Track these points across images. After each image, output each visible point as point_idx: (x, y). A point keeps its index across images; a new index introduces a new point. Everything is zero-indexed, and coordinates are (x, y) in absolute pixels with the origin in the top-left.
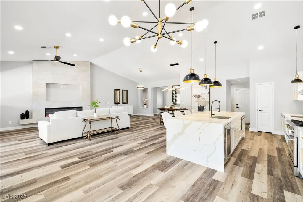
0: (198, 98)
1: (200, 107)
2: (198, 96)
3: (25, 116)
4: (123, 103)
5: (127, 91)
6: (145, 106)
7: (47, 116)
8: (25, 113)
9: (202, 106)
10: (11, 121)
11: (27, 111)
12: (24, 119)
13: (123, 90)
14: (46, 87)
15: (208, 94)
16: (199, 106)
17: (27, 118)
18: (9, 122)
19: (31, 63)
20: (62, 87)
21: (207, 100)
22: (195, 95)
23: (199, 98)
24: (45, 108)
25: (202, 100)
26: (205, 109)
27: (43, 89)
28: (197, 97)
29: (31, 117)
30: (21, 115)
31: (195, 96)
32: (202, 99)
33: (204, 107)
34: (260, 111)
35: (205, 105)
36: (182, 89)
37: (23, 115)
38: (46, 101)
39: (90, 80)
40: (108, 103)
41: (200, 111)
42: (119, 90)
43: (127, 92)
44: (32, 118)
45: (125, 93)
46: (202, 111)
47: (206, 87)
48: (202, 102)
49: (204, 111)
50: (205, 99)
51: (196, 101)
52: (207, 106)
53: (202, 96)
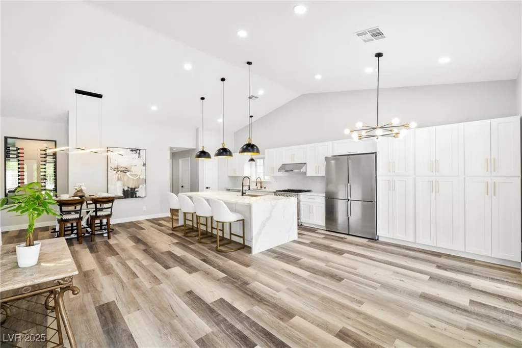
0: (122, 173)
1: (127, 191)
2: (124, 169)
9: (131, 189)
15: (143, 167)
16: (126, 189)
21: (141, 177)
22: (116, 166)
23: (126, 173)
25: (132, 177)
26: (137, 192)
28: (121, 171)
31: (116, 169)
32: (131, 175)
33: (136, 190)
34: (207, 188)
35: (137, 186)
41: (128, 198)
46: (132, 197)
47: (139, 154)
48: (132, 182)
49: (136, 197)
50: (137, 175)
51: (119, 179)
52: (141, 186)
53: (132, 170)
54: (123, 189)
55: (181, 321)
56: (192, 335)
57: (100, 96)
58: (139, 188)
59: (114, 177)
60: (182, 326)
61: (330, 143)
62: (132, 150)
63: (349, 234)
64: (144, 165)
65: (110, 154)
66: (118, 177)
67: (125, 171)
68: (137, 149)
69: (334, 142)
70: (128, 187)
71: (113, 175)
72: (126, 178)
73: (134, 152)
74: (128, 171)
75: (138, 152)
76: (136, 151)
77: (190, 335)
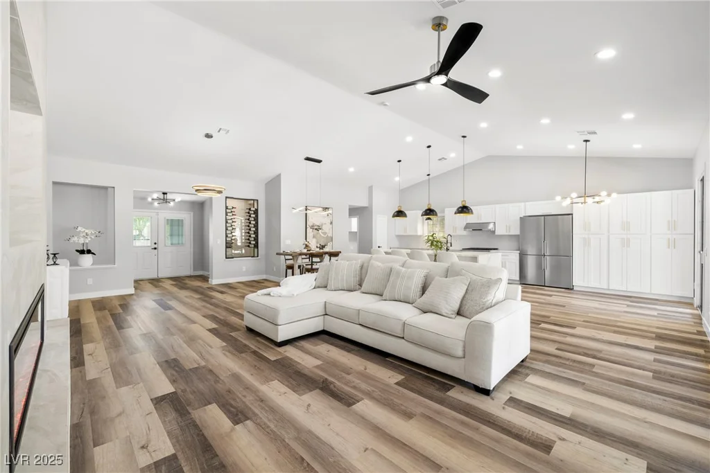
0: (316, 231)
2: (317, 227)
9: (322, 246)
15: (330, 225)
21: (329, 235)
22: (312, 224)
31: (312, 227)
32: (322, 233)
34: (379, 247)
48: (323, 239)
50: (326, 233)
52: (329, 244)
53: (323, 228)
54: (317, 247)
57: (319, 161)
58: (327, 245)
59: (311, 235)
61: (523, 204)
63: (545, 286)
64: (331, 223)
65: (308, 212)
66: (314, 235)
67: (318, 229)
69: (527, 203)
70: (320, 245)
71: (310, 233)
72: (318, 236)
74: (320, 229)
76: (326, 209)
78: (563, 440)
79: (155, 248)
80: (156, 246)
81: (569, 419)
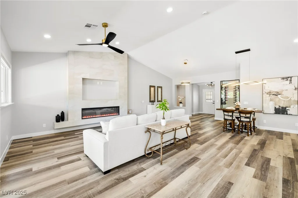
0: (274, 96)
1: (279, 109)
2: (275, 93)
3: (61, 118)
4: (157, 102)
5: (161, 87)
6: (181, 105)
7: (83, 118)
8: (60, 115)
9: (282, 108)
10: (45, 124)
11: (62, 112)
12: (59, 122)
13: (157, 87)
14: (83, 84)
15: (294, 90)
16: (277, 107)
17: (63, 120)
18: (44, 124)
19: (66, 54)
20: (98, 83)
21: (292, 99)
22: (269, 91)
23: (277, 96)
24: (82, 109)
25: (283, 99)
26: (288, 111)
27: (80, 85)
28: (273, 95)
29: (66, 120)
30: (56, 117)
31: (269, 93)
32: (281, 97)
33: (287, 109)
36: (257, 83)
37: (58, 117)
38: (83, 100)
39: (127, 76)
40: (143, 102)
41: (279, 114)
42: (154, 87)
43: (162, 89)
44: (68, 120)
45: (160, 89)
46: (283, 114)
47: (291, 80)
48: (283, 102)
49: (287, 114)
50: (288, 98)
51: (271, 100)
52: (292, 106)
53: (283, 93)
54: (275, 107)
55: (201, 187)
56: (193, 194)
58: (290, 107)
59: (267, 98)
60: (198, 188)
62: (283, 79)
64: (296, 89)
66: (271, 98)
67: (277, 94)
68: (289, 77)
70: (279, 106)
71: (267, 97)
72: (277, 100)
73: (285, 80)
74: (280, 94)
75: (290, 79)
76: (287, 78)
77: (192, 194)
78: (57, 162)
79: (214, 103)
80: (214, 102)
81: (60, 166)
